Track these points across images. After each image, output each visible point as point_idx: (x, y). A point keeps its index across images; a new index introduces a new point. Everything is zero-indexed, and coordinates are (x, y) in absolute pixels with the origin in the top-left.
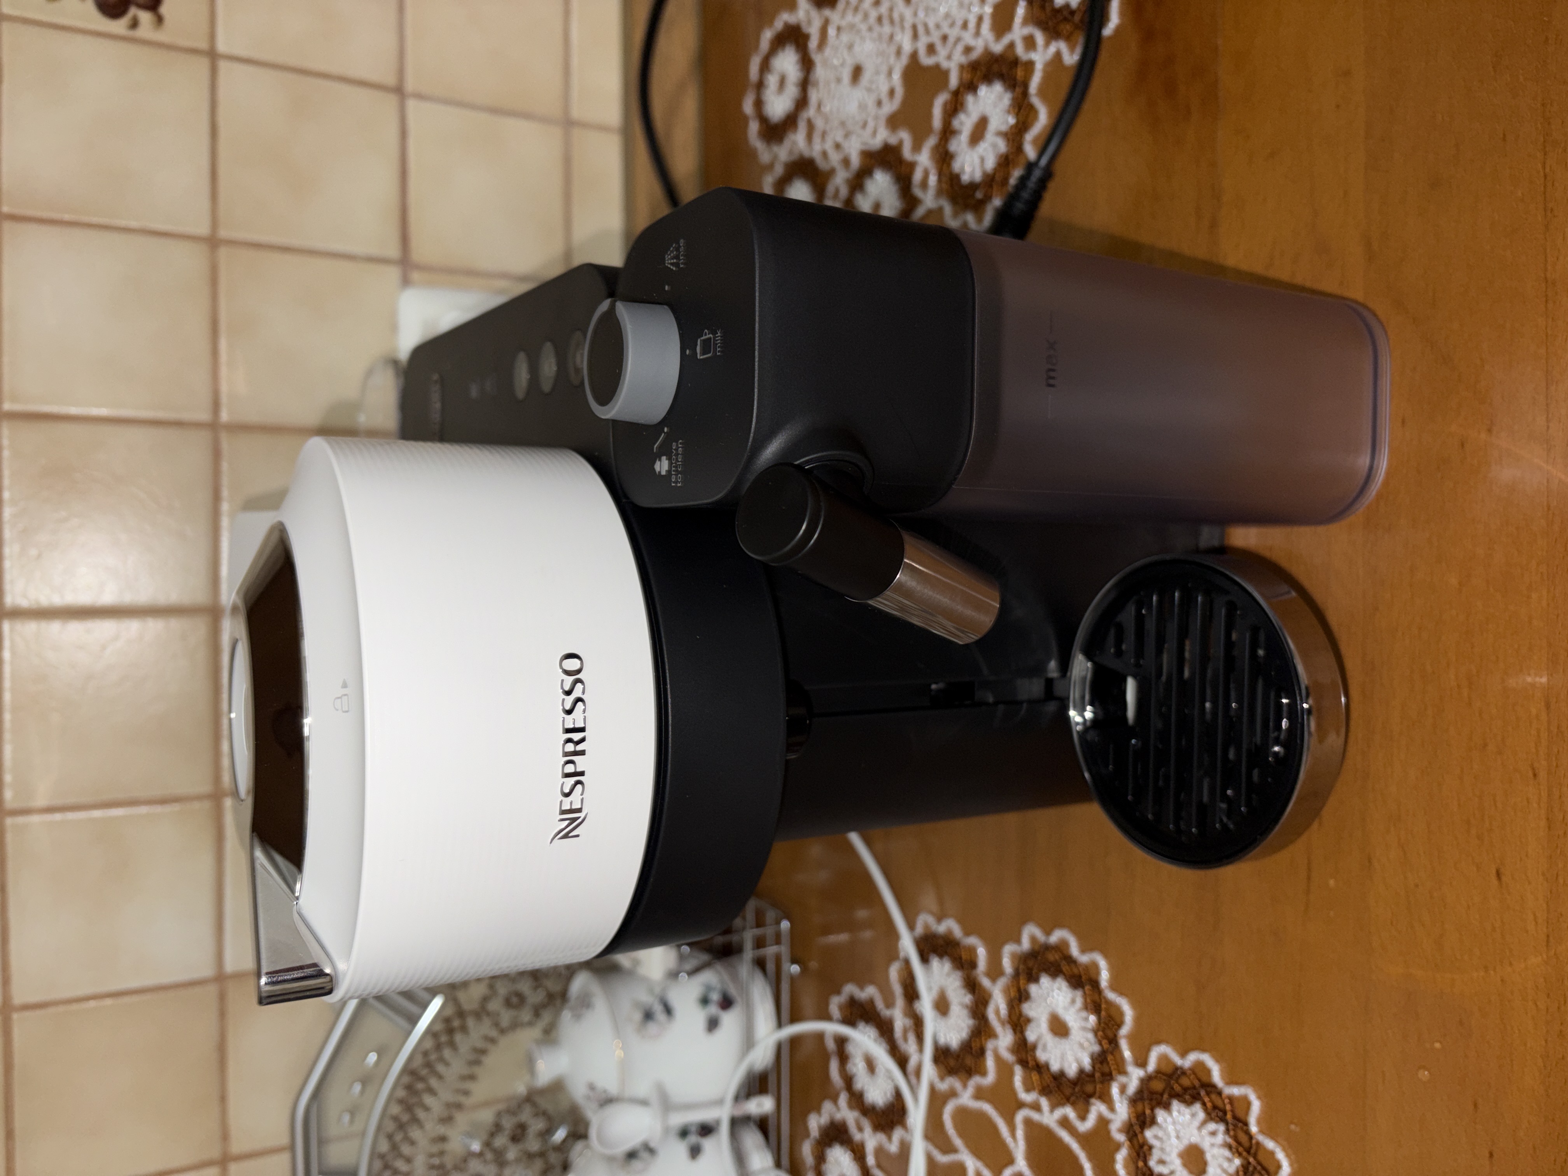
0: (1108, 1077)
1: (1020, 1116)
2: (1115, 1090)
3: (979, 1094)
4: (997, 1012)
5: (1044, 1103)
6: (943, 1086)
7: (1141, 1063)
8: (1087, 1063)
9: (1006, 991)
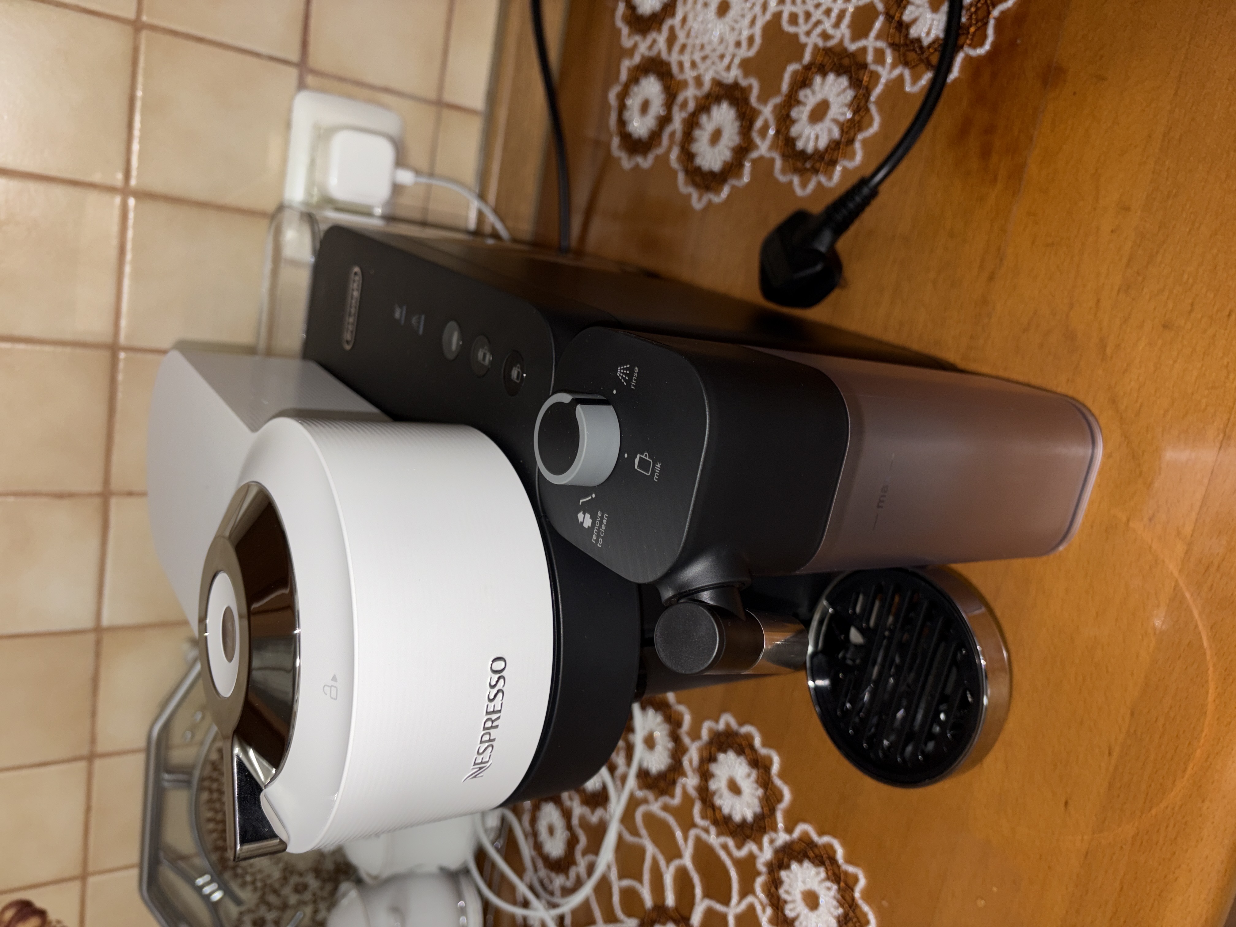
0: (763, 831)
1: (693, 833)
2: (766, 840)
3: (666, 808)
4: (691, 762)
5: (713, 830)
6: (640, 794)
7: (789, 830)
8: (749, 817)
9: (701, 750)
